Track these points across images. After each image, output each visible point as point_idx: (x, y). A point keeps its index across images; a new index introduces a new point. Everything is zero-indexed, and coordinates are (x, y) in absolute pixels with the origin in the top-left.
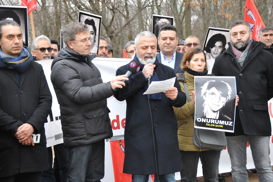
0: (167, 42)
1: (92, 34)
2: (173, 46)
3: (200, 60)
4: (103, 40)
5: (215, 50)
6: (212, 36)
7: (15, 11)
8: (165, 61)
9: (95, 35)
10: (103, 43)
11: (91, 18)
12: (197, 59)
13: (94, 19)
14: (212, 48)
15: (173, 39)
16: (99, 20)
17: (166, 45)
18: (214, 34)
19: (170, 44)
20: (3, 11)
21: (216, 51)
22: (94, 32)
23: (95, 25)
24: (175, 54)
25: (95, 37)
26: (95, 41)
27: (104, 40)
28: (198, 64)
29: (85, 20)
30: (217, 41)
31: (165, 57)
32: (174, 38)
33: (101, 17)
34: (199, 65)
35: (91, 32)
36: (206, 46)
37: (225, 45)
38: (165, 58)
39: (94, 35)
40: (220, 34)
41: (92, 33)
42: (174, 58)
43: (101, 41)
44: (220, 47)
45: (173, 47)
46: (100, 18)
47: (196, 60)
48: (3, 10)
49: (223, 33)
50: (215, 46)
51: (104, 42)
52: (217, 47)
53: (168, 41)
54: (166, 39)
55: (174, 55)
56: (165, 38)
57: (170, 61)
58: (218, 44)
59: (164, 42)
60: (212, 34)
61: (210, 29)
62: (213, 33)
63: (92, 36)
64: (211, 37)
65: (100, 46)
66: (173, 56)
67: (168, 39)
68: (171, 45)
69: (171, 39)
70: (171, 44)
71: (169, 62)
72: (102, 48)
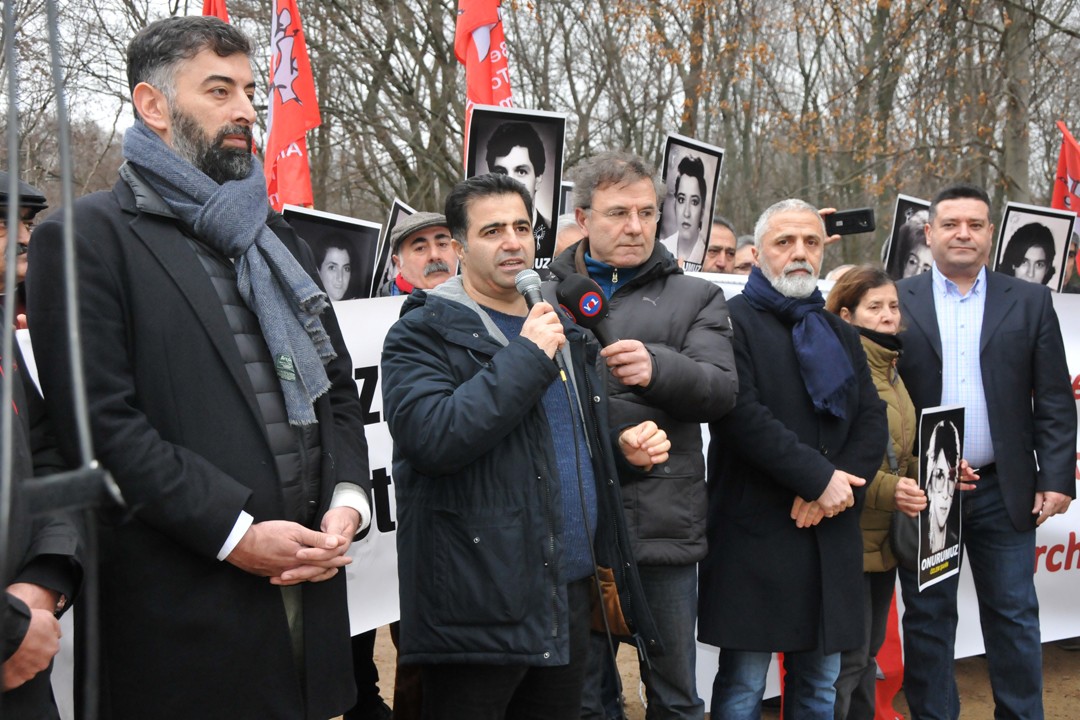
0: (960, 233)
1: (696, 203)
2: (978, 246)
3: (886, 307)
4: (723, 227)
5: (1028, 272)
6: (1016, 229)
7: (535, 126)
8: (949, 296)
9: (703, 206)
10: (721, 238)
11: (694, 155)
12: (877, 303)
13: (704, 157)
14: (1018, 266)
15: (980, 226)
16: (716, 159)
17: (955, 243)
18: (1021, 224)
19: (969, 239)
20: (508, 124)
21: (1031, 275)
22: (700, 200)
23: (705, 177)
24: (982, 276)
25: (701, 214)
26: (700, 225)
27: (727, 226)
28: (882, 318)
29: (679, 162)
30: (1030, 246)
31: (951, 285)
32: (983, 221)
33: (721, 150)
34: (884, 319)
35: (693, 196)
36: (1001, 261)
37: (1052, 259)
38: (949, 287)
39: (699, 206)
40: (1037, 226)
41: (695, 201)
42: (982, 287)
43: (715, 230)
44: (1039, 262)
45: (979, 250)
46: (719, 155)
47: (874, 308)
48: (507, 121)
49: (1045, 221)
50: (1027, 259)
51: (727, 233)
52: (1032, 263)
53: (964, 231)
54: (954, 225)
55: (979, 278)
56: (953, 220)
57: (967, 296)
58: (1034, 254)
59: (948, 234)
60: (1016, 222)
61: (1011, 208)
62: (1018, 220)
63: (695, 210)
64: (1012, 233)
65: (710, 244)
66: (978, 281)
67: (964, 226)
68: (972, 243)
69: (974, 224)
70: (972, 241)
71: (962, 301)
72: (717, 250)
